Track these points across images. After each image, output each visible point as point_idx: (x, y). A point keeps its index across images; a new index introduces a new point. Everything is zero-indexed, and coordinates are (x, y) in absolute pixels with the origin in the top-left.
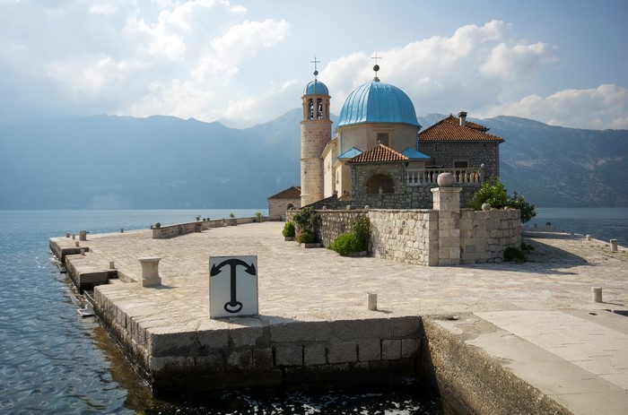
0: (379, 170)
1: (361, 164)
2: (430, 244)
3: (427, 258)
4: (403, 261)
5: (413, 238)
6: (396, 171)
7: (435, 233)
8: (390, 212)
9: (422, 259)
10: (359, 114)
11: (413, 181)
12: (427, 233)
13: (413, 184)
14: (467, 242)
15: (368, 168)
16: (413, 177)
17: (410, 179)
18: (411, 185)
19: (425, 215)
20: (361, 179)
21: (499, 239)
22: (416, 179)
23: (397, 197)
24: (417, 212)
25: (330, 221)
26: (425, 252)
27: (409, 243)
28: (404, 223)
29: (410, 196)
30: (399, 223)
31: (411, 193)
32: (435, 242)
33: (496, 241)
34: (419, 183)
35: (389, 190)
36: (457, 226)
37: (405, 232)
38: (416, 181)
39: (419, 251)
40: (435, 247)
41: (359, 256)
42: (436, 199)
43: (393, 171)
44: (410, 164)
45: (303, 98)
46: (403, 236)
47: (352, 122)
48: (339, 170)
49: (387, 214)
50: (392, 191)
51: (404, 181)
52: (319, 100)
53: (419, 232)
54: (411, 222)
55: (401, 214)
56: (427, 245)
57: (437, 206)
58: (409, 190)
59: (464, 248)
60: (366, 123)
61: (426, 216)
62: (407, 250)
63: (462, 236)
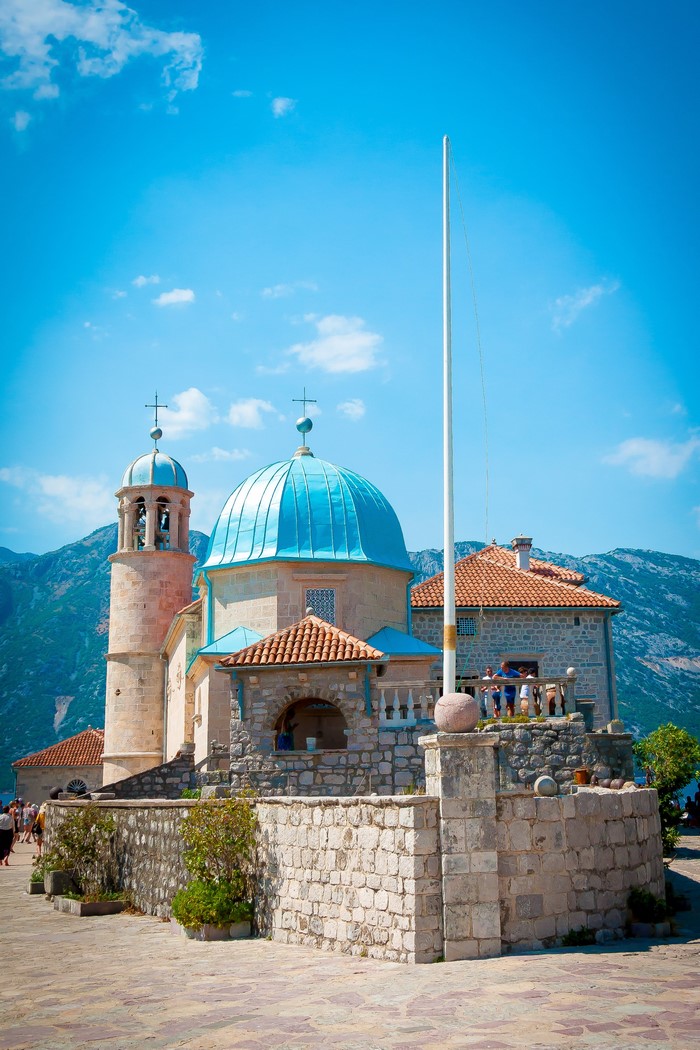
0: (307, 687)
1: (260, 670)
2: (418, 896)
3: (410, 942)
4: (346, 951)
5: (373, 880)
6: (352, 688)
7: (430, 865)
8: (312, 805)
9: (396, 942)
10: (256, 535)
11: (397, 714)
12: (408, 865)
13: (397, 720)
14: (517, 887)
15: (279, 680)
16: (397, 705)
17: (389, 709)
18: (391, 724)
19: (404, 811)
20: (261, 711)
21: (602, 873)
22: (404, 709)
23: (354, 760)
24: (382, 805)
25: (155, 834)
26: (404, 922)
27: (364, 896)
28: (349, 835)
29: (388, 755)
30: (336, 837)
31: (392, 748)
32: (431, 890)
33: (597, 881)
34: (412, 721)
35: (335, 741)
36: (489, 841)
37: (353, 862)
38: (404, 716)
39: (388, 920)
40: (431, 906)
41: (228, 937)
42: (433, 764)
43: (342, 690)
44: (389, 670)
45: (120, 496)
46: (346, 875)
47: (241, 557)
48: (204, 687)
49: (306, 812)
50: (343, 742)
51: (370, 711)
52: (163, 501)
53: (388, 863)
54: (368, 834)
55: (340, 810)
56: (410, 901)
57: (434, 787)
58: (388, 739)
59: (512, 904)
60: (274, 560)
61: (407, 816)
62: (358, 915)
63: (503, 871)
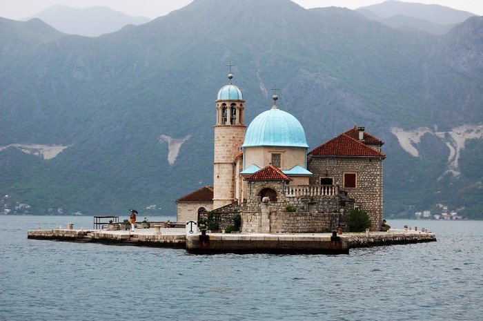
0: (267, 185)
2: (258, 225)
6: (279, 186)
7: (260, 221)
9: (256, 231)
10: (258, 138)
11: (290, 193)
15: (260, 183)
16: (290, 190)
18: (289, 196)
20: (255, 191)
23: (279, 204)
26: (257, 228)
27: (253, 225)
34: (294, 195)
35: (274, 199)
38: (292, 193)
43: (276, 186)
46: (251, 223)
47: (253, 144)
49: (246, 214)
50: (276, 200)
51: (284, 193)
52: (233, 105)
53: (255, 220)
58: (287, 199)
59: (272, 226)
60: (263, 146)
62: (252, 228)
63: (271, 222)
